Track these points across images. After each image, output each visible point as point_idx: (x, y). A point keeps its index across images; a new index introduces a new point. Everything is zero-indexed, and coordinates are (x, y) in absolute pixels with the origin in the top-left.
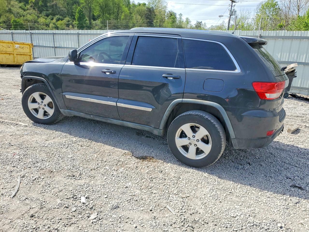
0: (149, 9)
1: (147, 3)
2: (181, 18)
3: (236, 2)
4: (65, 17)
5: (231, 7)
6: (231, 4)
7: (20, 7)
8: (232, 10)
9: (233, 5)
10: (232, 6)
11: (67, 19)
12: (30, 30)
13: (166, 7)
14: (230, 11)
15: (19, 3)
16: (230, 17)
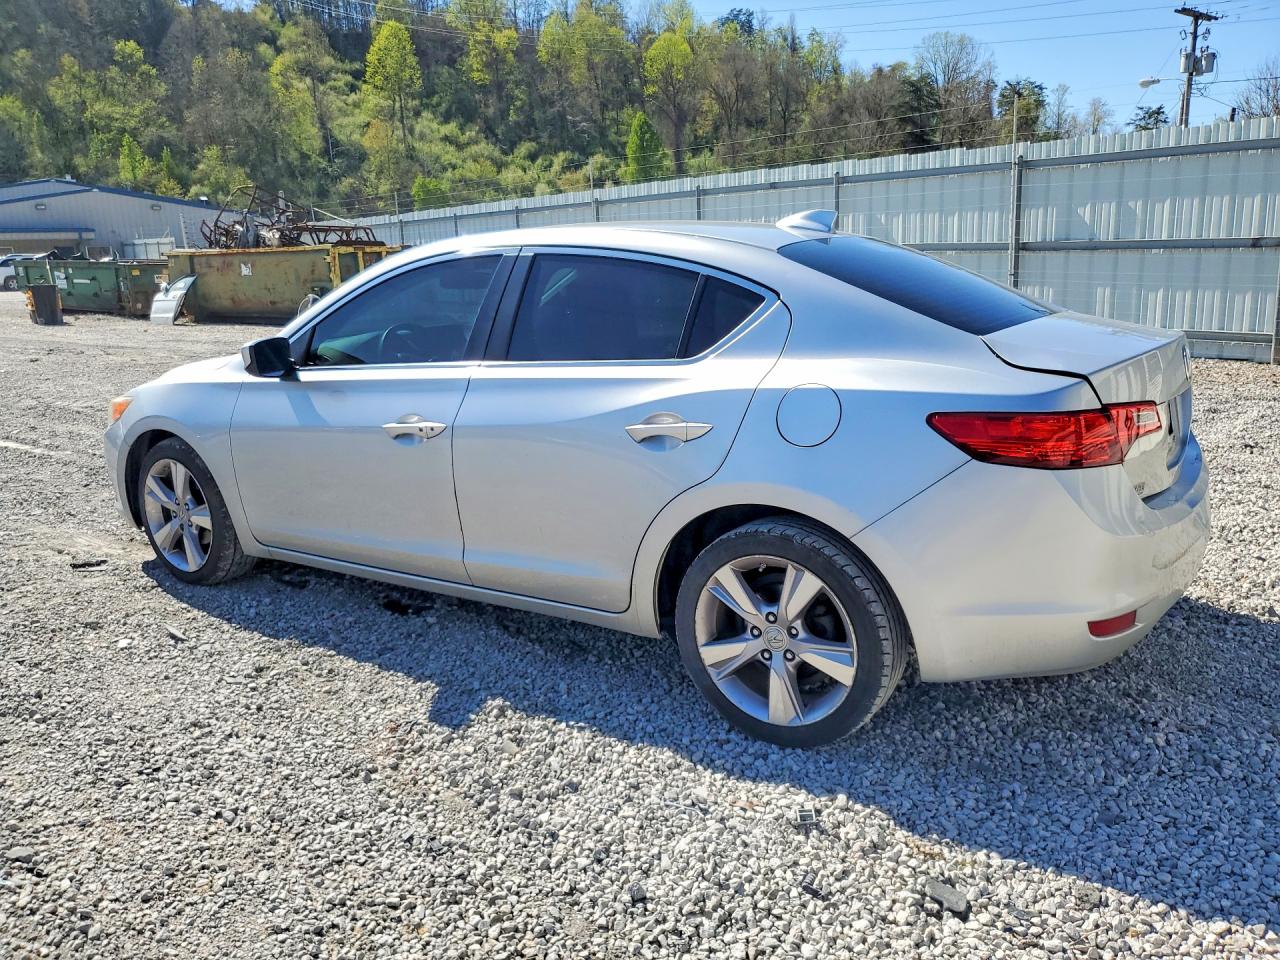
0: (912, 84)
1: (912, 62)
2: (1060, 103)
3: (1216, 19)
4: (592, 154)
5: (1190, 38)
6: (1191, 29)
7: (446, 139)
8: (1198, 53)
9: (1201, 30)
10: (1195, 37)
11: (598, 159)
12: (400, 213)
13: (990, 66)
14: (1188, 57)
15: (441, 123)
16: (1190, 80)
